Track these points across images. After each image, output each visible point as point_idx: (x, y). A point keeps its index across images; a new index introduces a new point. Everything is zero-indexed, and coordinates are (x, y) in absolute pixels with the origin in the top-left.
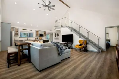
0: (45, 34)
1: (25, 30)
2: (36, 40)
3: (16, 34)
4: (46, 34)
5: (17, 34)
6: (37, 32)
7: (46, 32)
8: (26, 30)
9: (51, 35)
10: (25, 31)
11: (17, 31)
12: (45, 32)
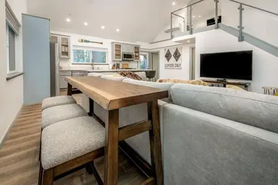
0: (138, 52)
1: (86, 41)
2: (115, 70)
3: (63, 52)
4: (140, 53)
5: (66, 53)
6: (118, 47)
7: (141, 47)
8: (89, 42)
9: (154, 55)
10: (85, 44)
11: (67, 46)
12: (137, 49)
